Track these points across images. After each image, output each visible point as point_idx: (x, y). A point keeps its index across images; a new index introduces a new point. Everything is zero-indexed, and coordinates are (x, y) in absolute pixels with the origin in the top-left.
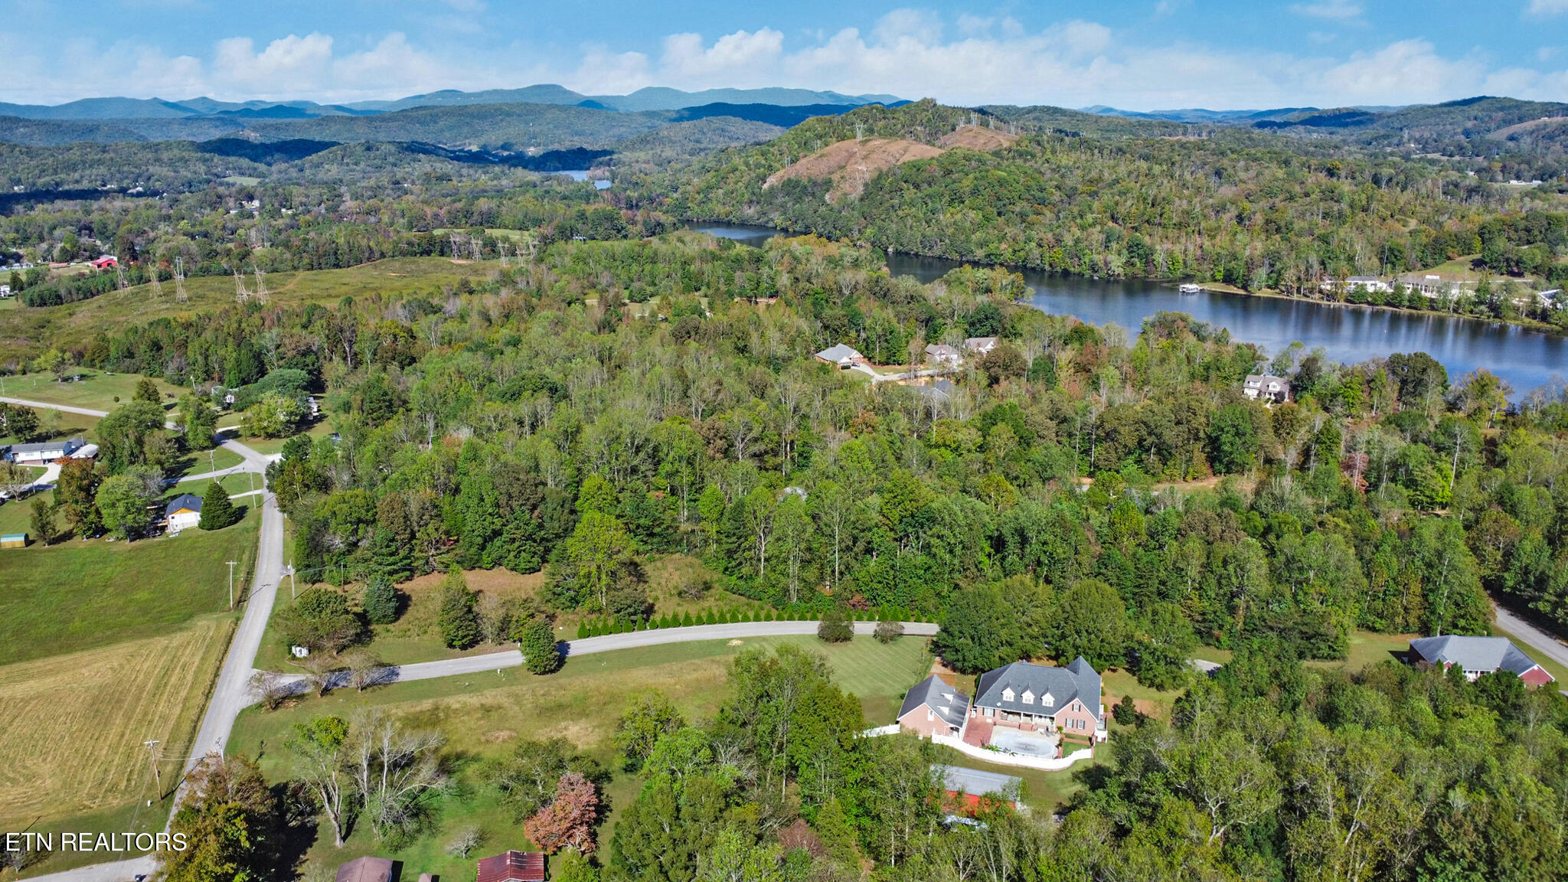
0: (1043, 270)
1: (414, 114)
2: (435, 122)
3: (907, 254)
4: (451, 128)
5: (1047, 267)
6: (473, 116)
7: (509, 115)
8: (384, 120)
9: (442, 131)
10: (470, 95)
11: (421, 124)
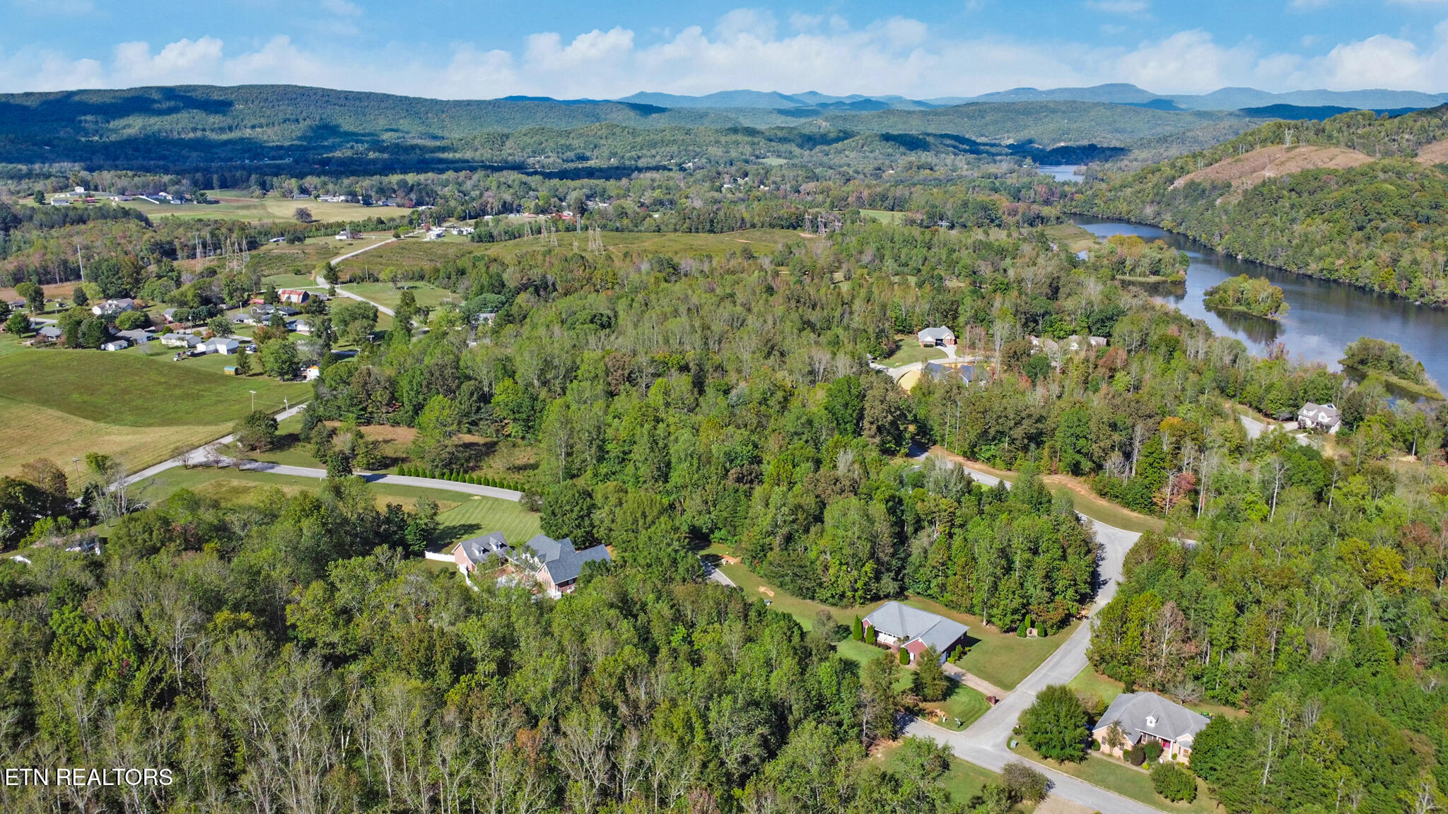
0: (1372, 290)
1: (966, 109)
2: (983, 117)
3: (1253, 262)
4: (995, 122)
5: (1376, 288)
6: (1018, 112)
7: (1053, 111)
8: (936, 114)
9: (987, 125)
10: (1042, 92)
11: (970, 118)
